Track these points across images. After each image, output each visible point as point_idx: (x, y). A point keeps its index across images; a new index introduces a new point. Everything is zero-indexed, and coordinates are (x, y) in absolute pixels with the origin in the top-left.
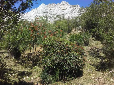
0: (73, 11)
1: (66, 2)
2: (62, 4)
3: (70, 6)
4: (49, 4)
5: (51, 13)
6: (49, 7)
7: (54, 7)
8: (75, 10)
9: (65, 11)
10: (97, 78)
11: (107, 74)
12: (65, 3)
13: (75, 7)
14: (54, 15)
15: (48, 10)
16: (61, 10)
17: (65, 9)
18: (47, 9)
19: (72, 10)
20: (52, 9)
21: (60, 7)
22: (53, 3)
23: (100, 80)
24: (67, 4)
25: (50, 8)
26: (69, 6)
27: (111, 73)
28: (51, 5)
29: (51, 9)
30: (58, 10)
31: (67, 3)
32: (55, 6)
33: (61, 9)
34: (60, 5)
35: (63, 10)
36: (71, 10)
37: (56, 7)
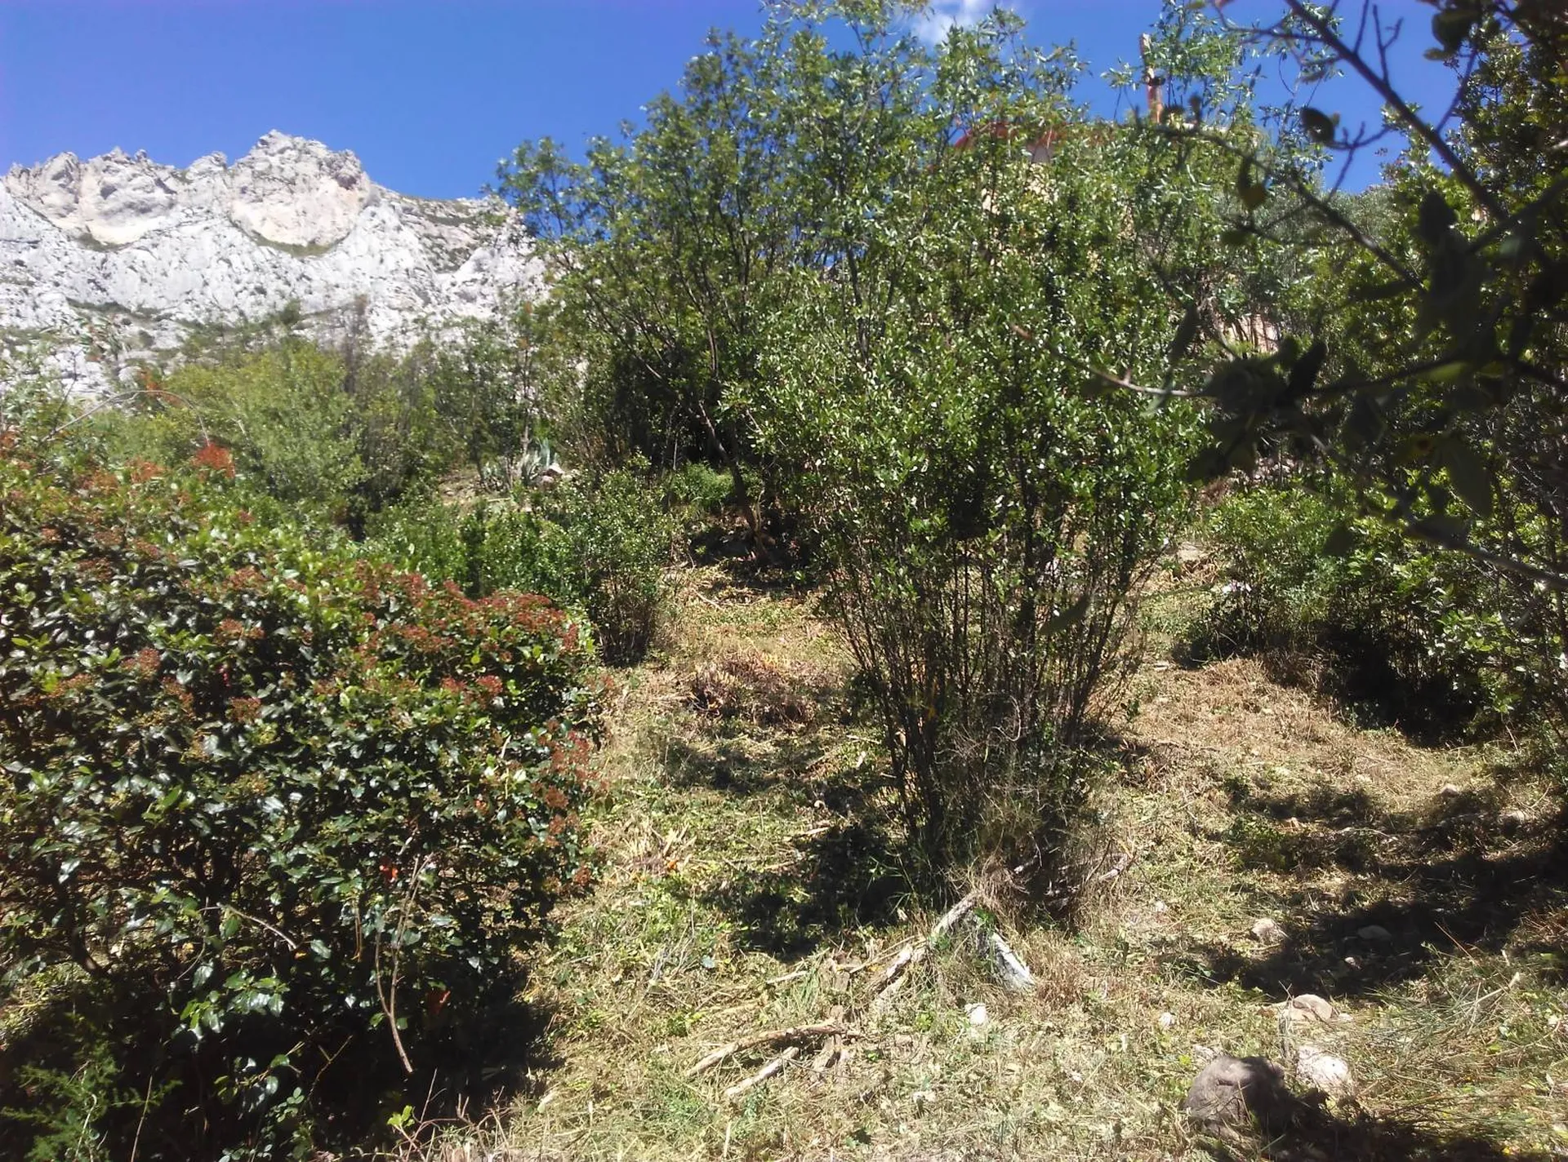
0: (443, 280)
1: (320, 150)
2: (259, 176)
3: (385, 213)
4: (59, 164)
5: (96, 298)
6: (57, 198)
7: (144, 210)
8: (467, 270)
9: (319, 270)
10: (780, 1045)
11: (904, 954)
12: (309, 168)
13: (456, 222)
14: (146, 315)
15: (46, 248)
16: (262, 254)
17: (314, 249)
18: (28, 226)
19: (423, 260)
20: (103, 232)
21: (242, 209)
22: (117, 153)
23: (819, 1062)
24: (348, 183)
25: (70, 223)
26: (374, 201)
27: (954, 928)
28: (90, 184)
29: (87, 240)
30: (209, 249)
31: (349, 169)
32: (159, 195)
33: (260, 240)
34: (244, 178)
35: (296, 250)
36: (409, 263)
37: (176, 215)
